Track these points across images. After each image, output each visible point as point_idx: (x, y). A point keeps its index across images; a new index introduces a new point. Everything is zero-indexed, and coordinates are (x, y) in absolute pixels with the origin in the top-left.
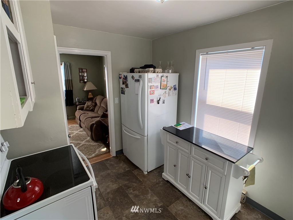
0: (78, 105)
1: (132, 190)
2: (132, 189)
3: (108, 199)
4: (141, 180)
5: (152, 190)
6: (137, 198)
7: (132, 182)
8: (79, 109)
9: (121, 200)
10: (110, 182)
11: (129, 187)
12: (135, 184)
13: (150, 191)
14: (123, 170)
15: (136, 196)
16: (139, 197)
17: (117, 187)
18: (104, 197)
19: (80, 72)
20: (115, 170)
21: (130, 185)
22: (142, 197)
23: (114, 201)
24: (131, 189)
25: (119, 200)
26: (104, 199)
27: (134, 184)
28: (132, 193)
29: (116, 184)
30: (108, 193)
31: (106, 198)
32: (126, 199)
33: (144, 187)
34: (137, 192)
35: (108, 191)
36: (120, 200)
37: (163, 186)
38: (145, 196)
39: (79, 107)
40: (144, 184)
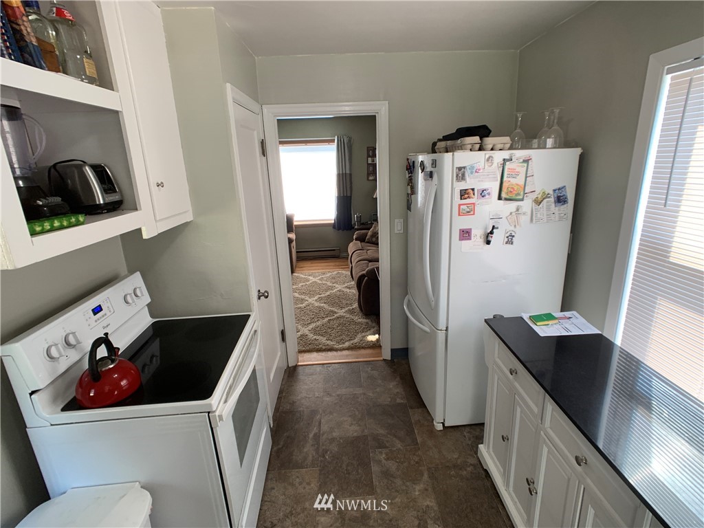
0: (358, 230)
1: (384, 456)
2: (385, 453)
3: (326, 452)
4: (419, 440)
5: (432, 476)
6: (385, 481)
7: (396, 437)
8: (356, 239)
9: (349, 468)
10: (350, 416)
11: (381, 446)
12: (399, 445)
13: (426, 476)
14: (390, 400)
15: (386, 474)
16: (392, 479)
17: (355, 434)
18: (321, 444)
19: (369, 156)
20: (373, 393)
21: (387, 441)
22: (398, 482)
23: (335, 462)
24: (384, 451)
25: (344, 466)
26: (317, 450)
27: (397, 441)
28: (381, 461)
29: (360, 425)
30: (333, 440)
31: (324, 447)
32: (359, 471)
33: (417, 459)
34: (392, 466)
35: (334, 434)
36: (347, 465)
37: (468, 479)
38: (408, 483)
39: (357, 234)
40: (420, 452)
